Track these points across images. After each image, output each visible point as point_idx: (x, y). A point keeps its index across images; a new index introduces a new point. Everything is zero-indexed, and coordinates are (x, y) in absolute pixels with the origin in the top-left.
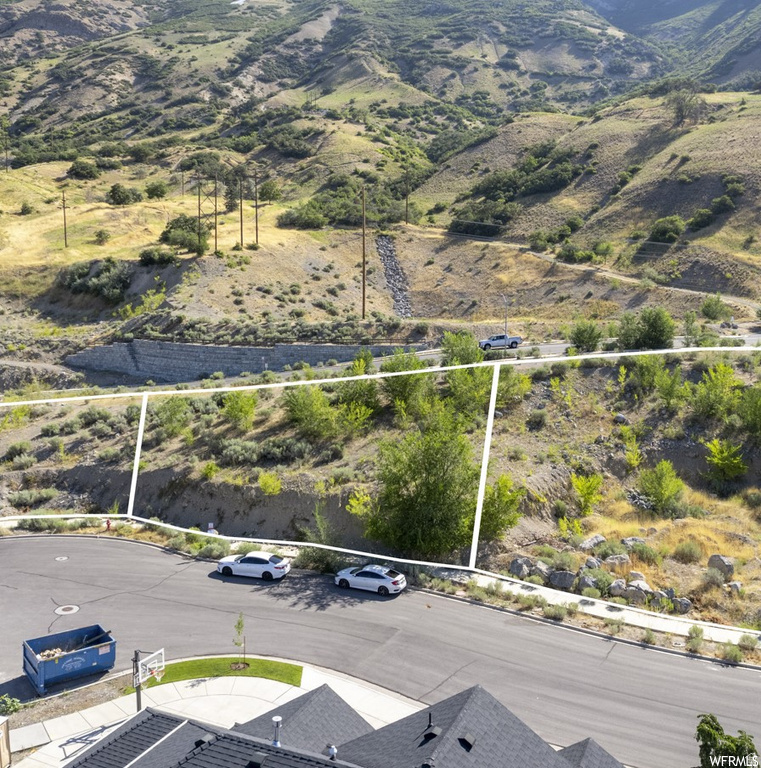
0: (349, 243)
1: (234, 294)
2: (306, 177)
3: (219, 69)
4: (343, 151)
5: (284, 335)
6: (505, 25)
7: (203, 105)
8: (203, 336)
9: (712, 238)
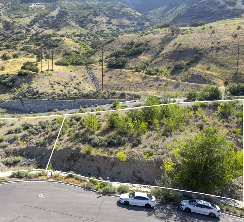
0: (78, 70)
1: (50, 84)
2: (58, 52)
3: (27, 24)
4: (68, 45)
5: (77, 96)
6: (107, 12)
7: (23, 34)
8: (47, 97)
9: (196, 67)
